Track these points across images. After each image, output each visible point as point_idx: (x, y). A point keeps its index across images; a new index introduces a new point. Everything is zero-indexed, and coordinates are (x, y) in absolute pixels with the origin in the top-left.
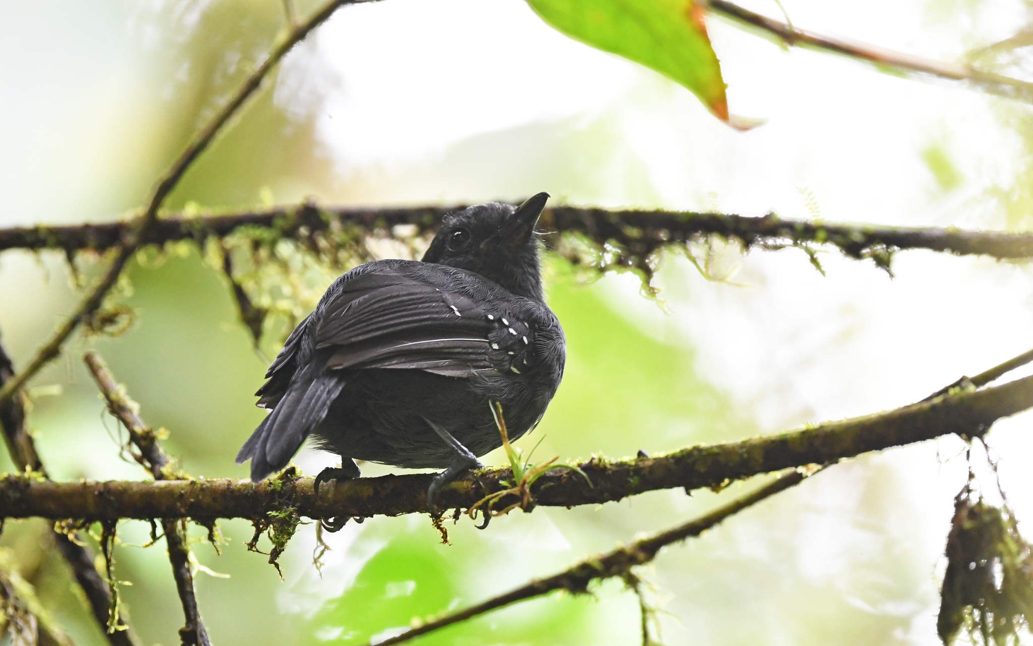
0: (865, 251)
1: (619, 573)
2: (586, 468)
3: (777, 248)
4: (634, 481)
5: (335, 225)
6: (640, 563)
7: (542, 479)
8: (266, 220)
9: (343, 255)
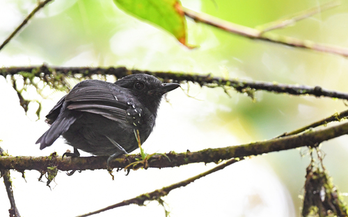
0: (244, 90)
1: (156, 199)
2: (168, 155)
3: (213, 87)
4: (186, 159)
5: (54, 72)
6: (163, 195)
7: (151, 158)
8: (29, 70)
9: (56, 83)
